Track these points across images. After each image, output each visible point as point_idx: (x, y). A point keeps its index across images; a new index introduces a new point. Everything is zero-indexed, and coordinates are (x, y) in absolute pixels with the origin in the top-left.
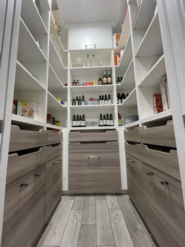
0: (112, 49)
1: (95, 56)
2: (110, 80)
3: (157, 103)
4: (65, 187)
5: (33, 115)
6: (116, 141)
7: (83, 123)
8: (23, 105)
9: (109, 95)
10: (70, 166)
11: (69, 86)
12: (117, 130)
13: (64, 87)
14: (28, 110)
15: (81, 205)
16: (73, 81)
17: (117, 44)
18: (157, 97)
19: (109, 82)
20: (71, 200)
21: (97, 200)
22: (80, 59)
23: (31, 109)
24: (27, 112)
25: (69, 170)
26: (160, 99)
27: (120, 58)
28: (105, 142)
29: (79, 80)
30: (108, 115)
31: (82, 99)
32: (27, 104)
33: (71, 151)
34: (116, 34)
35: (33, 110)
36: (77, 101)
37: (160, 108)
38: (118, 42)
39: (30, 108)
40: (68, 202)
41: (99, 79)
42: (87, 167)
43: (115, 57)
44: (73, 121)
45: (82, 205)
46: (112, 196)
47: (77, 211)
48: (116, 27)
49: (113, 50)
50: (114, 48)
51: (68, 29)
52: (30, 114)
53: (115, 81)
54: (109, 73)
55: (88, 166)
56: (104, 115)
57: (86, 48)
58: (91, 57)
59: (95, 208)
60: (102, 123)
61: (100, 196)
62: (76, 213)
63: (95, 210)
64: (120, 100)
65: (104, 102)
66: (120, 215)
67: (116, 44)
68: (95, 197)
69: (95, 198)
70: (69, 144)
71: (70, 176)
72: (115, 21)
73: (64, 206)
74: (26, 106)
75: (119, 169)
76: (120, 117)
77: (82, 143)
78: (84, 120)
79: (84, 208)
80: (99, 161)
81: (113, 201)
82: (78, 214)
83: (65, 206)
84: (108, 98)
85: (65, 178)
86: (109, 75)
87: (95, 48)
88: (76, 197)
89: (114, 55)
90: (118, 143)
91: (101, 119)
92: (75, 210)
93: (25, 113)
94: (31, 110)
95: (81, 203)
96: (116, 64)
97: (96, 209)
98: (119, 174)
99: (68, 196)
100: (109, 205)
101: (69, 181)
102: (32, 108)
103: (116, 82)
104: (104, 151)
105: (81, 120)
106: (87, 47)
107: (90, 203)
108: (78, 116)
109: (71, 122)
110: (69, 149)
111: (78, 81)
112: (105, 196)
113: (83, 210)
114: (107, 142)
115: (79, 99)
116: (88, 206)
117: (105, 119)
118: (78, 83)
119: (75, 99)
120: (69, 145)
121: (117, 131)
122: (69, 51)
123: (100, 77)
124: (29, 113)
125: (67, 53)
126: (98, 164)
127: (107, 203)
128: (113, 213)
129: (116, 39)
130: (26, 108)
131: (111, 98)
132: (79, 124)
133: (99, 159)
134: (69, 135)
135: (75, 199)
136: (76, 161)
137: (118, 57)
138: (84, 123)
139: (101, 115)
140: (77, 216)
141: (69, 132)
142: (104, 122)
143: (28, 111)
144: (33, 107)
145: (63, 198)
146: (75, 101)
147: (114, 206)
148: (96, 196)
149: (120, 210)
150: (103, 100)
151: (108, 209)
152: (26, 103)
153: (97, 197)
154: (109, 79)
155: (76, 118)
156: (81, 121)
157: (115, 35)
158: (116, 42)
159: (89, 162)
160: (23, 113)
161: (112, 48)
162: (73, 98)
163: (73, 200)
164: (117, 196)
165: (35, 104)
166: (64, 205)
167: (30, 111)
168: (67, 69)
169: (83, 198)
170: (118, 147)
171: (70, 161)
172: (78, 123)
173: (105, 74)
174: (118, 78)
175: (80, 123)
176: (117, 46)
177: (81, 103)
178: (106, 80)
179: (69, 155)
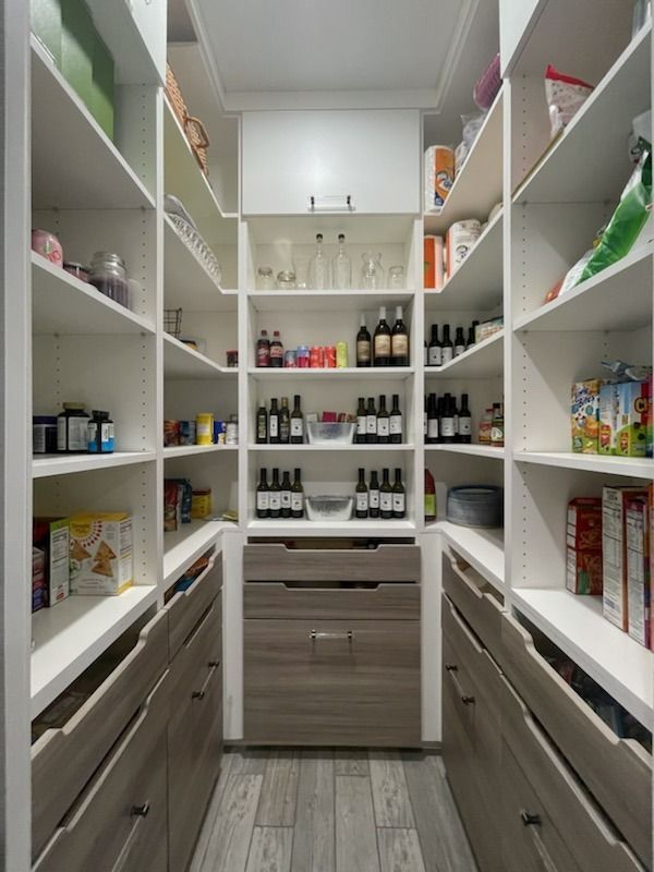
0: (418, 216)
1: (346, 240)
2: (401, 346)
3: (578, 539)
4: (234, 727)
5: (114, 571)
6: (414, 582)
7: (294, 501)
8: (73, 530)
9: (396, 398)
10: (249, 662)
11: (246, 365)
12: (417, 544)
13: (225, 370)
14: (93, 550)
15: (285, 802)
16: (260, 337)
17: (437, 196)
18: (583, 516)
19: (398, 352)
20: (252, 777)
21: (338, 779)
22: (288, 242)
23: (103, 544)
24: (90, 556)
25: (246, 674)
26: (591, 524)
27: (445, 250)
28: (373, 585)
29: (281, 333)
30: (386, 471)
31: (291, 408)
32: (88, 526)
33: (253, 612)
34: (438, 151)
35: (111, 552)
36: (276, 417)
37: (589, 560)
38: (441, 185)
39: (98, 543)
40: (241, 789)
41: (359, 329)
42: (306, 668)
43: (429, 247)
44: (260, 493)
45: (291, 807)
46: (387, 762)
47: (273, 831)
48: (438, 113)
49: (422, 221)
50: (426, 213)
51: (240, 113)
52: (100, 566)
53: (423, 343)
54: (399, 316)
55: (312, 663)
56: (374, 474)
57: (313, 209)
58: (330, 237)
59: (331, 816)
60: (366, 503)
61: (350, 758)
62: (269, 841)
63: (331, 829)
64: (434, 422)
65: (374, 423)
66: (413, 857)
67: (433, 196)
68: (331, 761)
69: (331, 770)
70: (245, 588)
71: (248, 693)
72: (436, 87)
73: (228, 808)
74: (83, 531)
75: (418, 678)
76: (430, 487)
77: (290, 584)
78: (300, 490)
79: (295, 822)
80: (351, 651)
81: (392, 786)
82: (277, 847)
83: (235, 805)
84: (389, 408)
85: (231, 698)
86: (399, 322)
87: (350, 208)
88: (270, 761)
89: (425, 234)
90: (418, 592)
91: (361, 488)
92: (265, 829)
93: (80, 560)
94: (102, 551)
95: (286, 794)
96: (430, 280)
97: (335, 827)
98: (416, 694)
99: (245, 757)
100: (380, 807)
101: (246, 710)
102: (108, 542)
103: (425, 345)
104: (366, 615)
105: (286, 487)
106: (315, 205)
107: (315, 796)
108: (276, 471)
109: (253, 494)
110: (246, 606)
111: (276, 334)
112: (366, 761)
113: (293, 827)
114: (381, 585)
115: (279, 408)
116: (309, 811)
117: (374, 486)
118: (280, 344)
119: (269, 408)
120: (246, 593)
121: (418, 549)
122: (244, 217)
123: (363, 324)
124: (97, 563)
125: (237, 224)
126: (345, 658)
127: (372, 794)
128: (390, 849)
129: (438, 173)
130: (83, 539)
131: (401, 409)
132: (282, 503)
133: (350, 642)
134: (245, 555)
135: (264, 773)
136: (272, 647)
137: (438, 247)
138: (300, 502)
139: (361, 472)
140: (274, 854)
141: (246, 543)
142: (372, 498)
143: (94, 554)
144: (110, 537)
145: (227, 761)
146: (265, 414)
147: (396, 811)
148: (334, 758)
149: (413, 832)
150: (369, 417)
151: (377, 827)
152: (82, 523)
153: (337, 761)
154: (399, 339)
155: (269, 479)
156: (288, 493)
157: (432, 151)
158: (433, 186)
159: (314, 651)
160: (75, 560)
161: (418, 211)
162: (258, 404)
163: (260, 777)
164: (406, 762)
165: (118, 525)
166: (231, 803)
167: (99, 554)
168: (236, 296)
169: (294, 770)
170: (419, 605)
171: (249, 645)
172: (278, 500)
173: (383, 316)
174: (434, 328)
175: (286, 498)
176: (436, 204)
177: (289, 422)
178: (384, 346)
179: (245, 624)
